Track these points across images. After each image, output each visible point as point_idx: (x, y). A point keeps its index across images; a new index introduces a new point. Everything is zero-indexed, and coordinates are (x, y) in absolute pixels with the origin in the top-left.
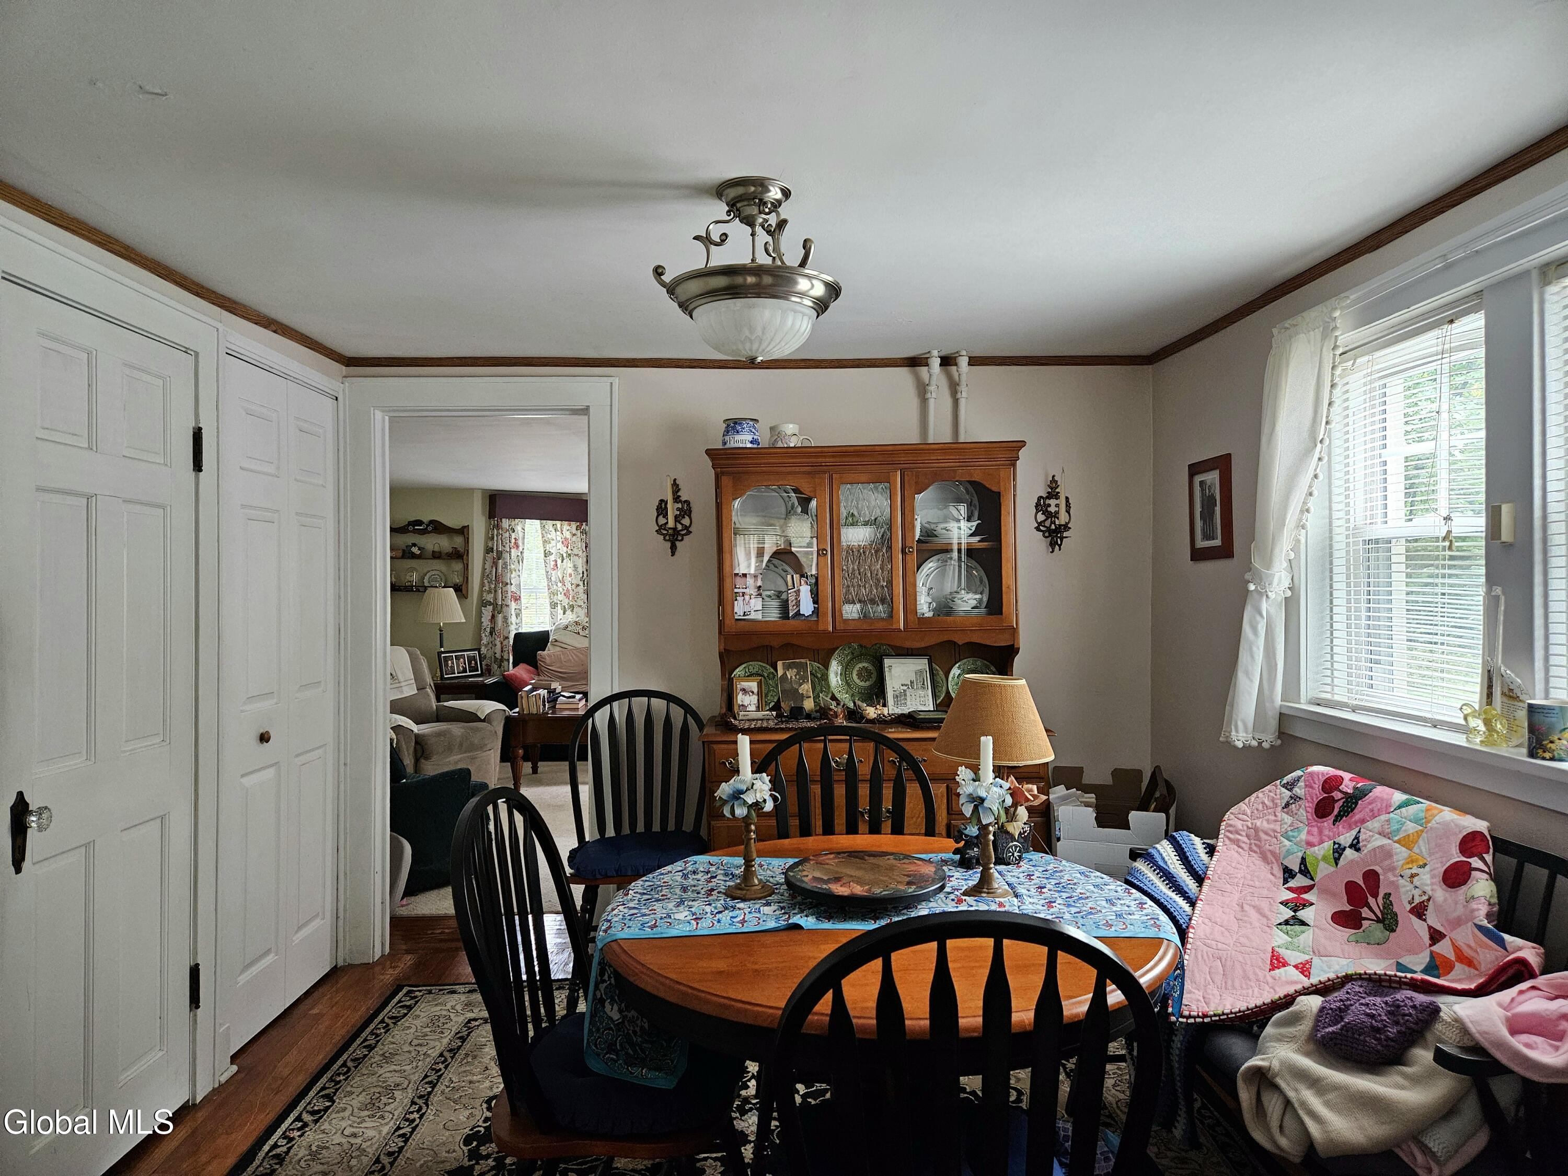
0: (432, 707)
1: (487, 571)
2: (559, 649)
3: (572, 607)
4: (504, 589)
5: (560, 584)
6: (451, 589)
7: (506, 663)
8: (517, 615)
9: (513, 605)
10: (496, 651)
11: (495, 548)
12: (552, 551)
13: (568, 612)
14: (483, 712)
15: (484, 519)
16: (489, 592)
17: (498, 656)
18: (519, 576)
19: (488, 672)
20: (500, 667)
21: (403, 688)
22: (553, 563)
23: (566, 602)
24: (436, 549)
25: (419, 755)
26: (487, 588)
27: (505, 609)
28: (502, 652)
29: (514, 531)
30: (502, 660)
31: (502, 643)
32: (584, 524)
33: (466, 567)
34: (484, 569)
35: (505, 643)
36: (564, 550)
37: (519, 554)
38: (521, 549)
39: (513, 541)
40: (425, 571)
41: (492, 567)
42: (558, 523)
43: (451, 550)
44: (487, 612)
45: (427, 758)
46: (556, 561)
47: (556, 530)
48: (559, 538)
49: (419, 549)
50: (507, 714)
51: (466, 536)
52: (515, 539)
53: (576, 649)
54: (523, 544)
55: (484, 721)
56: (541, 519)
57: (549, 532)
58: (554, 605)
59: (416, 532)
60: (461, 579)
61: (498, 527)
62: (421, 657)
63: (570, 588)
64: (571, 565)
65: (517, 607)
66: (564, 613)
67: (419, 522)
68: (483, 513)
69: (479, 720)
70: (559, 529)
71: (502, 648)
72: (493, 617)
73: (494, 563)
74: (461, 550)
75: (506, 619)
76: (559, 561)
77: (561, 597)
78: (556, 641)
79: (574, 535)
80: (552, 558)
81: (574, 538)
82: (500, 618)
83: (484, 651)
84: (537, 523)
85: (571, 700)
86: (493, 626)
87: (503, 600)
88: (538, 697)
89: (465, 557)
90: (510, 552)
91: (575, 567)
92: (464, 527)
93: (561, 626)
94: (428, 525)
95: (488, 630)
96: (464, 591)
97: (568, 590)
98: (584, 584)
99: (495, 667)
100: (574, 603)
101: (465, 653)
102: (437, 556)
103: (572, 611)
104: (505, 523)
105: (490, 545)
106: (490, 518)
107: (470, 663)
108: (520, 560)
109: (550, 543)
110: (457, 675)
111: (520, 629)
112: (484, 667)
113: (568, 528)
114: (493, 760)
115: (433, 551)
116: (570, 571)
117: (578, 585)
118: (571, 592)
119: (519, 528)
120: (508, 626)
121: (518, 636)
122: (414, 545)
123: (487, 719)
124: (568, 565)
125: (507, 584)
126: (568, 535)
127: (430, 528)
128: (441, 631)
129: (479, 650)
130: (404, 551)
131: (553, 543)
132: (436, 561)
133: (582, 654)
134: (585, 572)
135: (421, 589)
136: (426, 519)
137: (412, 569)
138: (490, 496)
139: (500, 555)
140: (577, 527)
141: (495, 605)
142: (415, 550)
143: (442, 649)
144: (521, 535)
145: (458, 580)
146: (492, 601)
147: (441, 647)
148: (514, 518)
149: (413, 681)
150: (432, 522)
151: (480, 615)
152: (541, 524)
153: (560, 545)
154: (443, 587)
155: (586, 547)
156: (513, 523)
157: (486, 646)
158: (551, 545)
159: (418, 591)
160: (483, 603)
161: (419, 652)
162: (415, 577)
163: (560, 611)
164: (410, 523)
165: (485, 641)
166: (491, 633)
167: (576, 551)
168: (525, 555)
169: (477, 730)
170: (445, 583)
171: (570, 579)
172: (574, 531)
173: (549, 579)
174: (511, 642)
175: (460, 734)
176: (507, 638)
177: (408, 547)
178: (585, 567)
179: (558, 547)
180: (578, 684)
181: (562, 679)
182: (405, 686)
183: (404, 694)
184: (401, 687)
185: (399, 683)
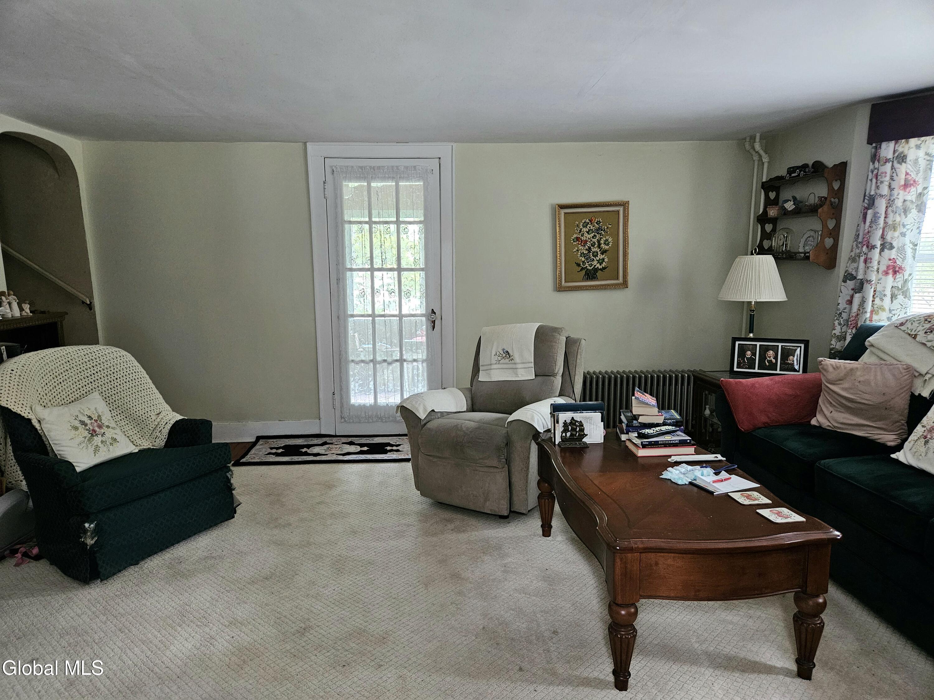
27: (864, 286)
40: (804, 232)
44: (846, 290)
49: (795, 204)
65: (895, 284)
72: (852, 297)
78: (871, 345)
95: (845, 316)
101: (780, 345)
107: (785, 358)
122: (793, 198)
128: (752, 311)
129: (806, 342)
130: (782, 207)
137: (784, 231)
142: (789, 205)
143: (750, 335)
146: (854, 273)
147: (751, 331)
149: (532, 365)
157: (838, 338)
160: (845, 277)
162: (785, 241)
165: (837, 331)
180: (871, 424)
181: (849, 410)
182: (521, 368)
183: (519, 377)
184: (516, 368)
185: (515, 364)
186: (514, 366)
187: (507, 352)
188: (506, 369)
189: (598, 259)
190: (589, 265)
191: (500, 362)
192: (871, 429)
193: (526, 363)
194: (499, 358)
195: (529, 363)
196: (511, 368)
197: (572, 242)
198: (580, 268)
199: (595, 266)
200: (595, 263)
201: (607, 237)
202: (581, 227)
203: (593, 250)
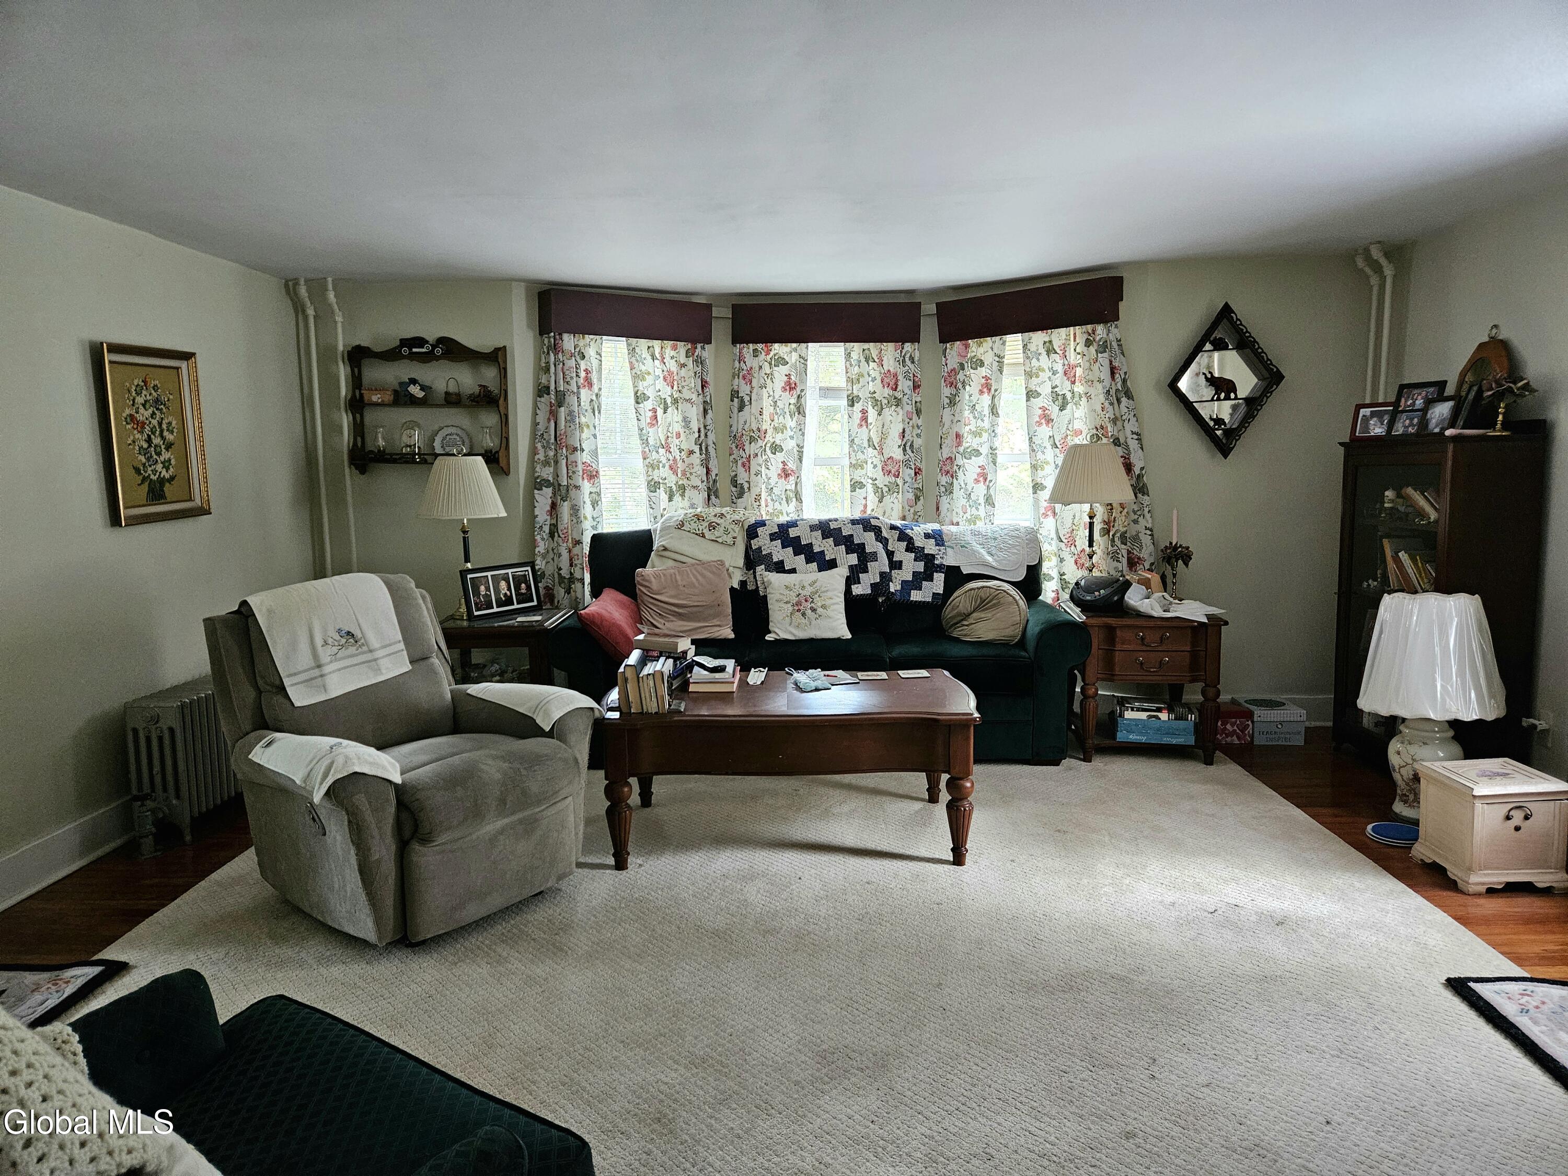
0: (442, 696)
1: (541, 427)
2: (671, 563)
3: (682, 489)
4: (571, 458)
5: (662, 451)
6: (480, 458)
7: (579, 585)
8: (595, 504)
9: (586, 487)
10: (561, 565)
11: (552, 387)
12: (648, 393)
13: (677, 498)
14: (547, 714)
15: (532, 335)
16: (546, 463)
17: (565, 573)
18: (595, 436)
19: (548, 601)
20: (568, 591)
21: (381, 662)
22: (650, 414)
23: (672, 481)
24: (452, 388)
25: (407, 834)
26: (541, 456)
27: (573, 493)
28: (571, 565)
29: (583, 357)
30: (572, 579)
31: (570, 551)
32: (699, 346)
33: (505, 421)
34: (535, 424)
35: (576, 550)
36: (666, 392)
37: (594, 398)
38: (595, 388)
39: (583, 374)
40: (436, 427)
41: (549, 420)
42: (657, 344)
43: (477, 390)
44: (543, 498)
45: (425, 840)
46: (654, 411)
47: (653, 358)
48: (658, 372)
49: (422, 389)
50: (597, 714)
51: (502, 365)
52: (586, 370)
53: (701, 563)
54: (600, 379)
55: (550, 734)
56: (628, 336)
57: (642, 361)
58: (653, 486)
59: (413, 357)
60: (497, 441)
61: (556, 348)
62: (418, 592)
63: (677, 457)
64: (680, 418)
65: (594, 490)
66: (670, 500)
67: (420, 342)
68: (529, 326)
69: (539, 732)
70: (658, 355)
71: (571, 559)
72: (554, 506)
73: (551, 412)
74: (494, 387)
75: (575, 511)
76: (660, 412)
77: (665, 472)
78: (665, 549)
79: (683, 366)
80: (648, 405)
81: (683, 372)
82: (565, 508)
83: (540, 564)
84: (620, 344)
85: (718, 675)
86: (554, 521)
87: (569, 477)
88: (658, 677)
89: (501, 401)
90: (579, 393)
91: (686, 421)
92: (497, 350)
93: (672, 523)
94: (434, 347)
95: (547, 529)
96: (503, 462)
97: (675, 460)
98: (701, 449)
99: (560, 592)
100: (685, 482)
101: (510, 571)
102: (452, 400)
103: (683, 495)
104: (568, 342)
105: (544, 381)
106: (541, 334)
107: (517, 588)
108: (596, 409)
109: (643, 379)
110: (495, 610)
111: (599, 527)
112: (542, 592)
113: (673, 353)
114: (571, 818)
115: (447, 393)
116: (677, 427)
117: (691, 452)
118: (680, 464)
119: (591, 352)
120: (579, 522)
121: (597, 539)
122: (413, 381)
123: (556, 732)
124: (674, 417)
125: (575, 449)
126: (672, 366)
127: (438, 351)
128: (465, 532)
129: (532, 564)
130: (396, 392)
131: (649, 379)
132: (453, 410)
133: (713, 573)
134: (702, 429)
135: (429, 458)
136: (431, 335)
137: (412, 425)
138: (539, 293)
139: (561, 398)
140: (687, 352)
141: (556, 487)
142: (415, 390)
143: (469, 565)
144: (595, 363)
145: (490, 442)
146: (551, 479)
147: (467, 560)
148: (584, 334)
149: (402, 646)
150: (442, 341)
151: (531, 504)
152: (628, 345)
153: (660, 384)
154: (465, 455)
155: (703, 387)
156: (581, 343)
157: (544, 556)
158: (645, 384)
159: (424, 462)
160: (537, 484)
161: (413, 585)
162: (416, 438)
163: (664, 497)
164: (404, 342)
165: (541, 548)
166: (552, 535)
167: (687, 394)
168: (603, 400)
169: (534, 761)
170: (471, 447)
171: (677, 442)
172: (683, 360)
173: (645, 442)
174: (587, 550)
175: (498, 776)
176: (578, 542)
177: (404, 385)
178: (702, 420)
179: (654, 387)
180: (707, 624)
181: (680, 616)
182: (383, 657)
183: (382, 674)
184: (375, 660)
185: (371, 651)
186: (369, 657)
187: (348, 633)
188: (351, 666)
189: (162, 459)
190: (152, 471)
191: (338, 656)
192: (709, 628)
193: (390, 645)
194: (335, 649)
195: (395, 643)
196: (364, 663)
197: (124, 423)
198: (141, 477)
199: (160, 473)
200: (159, 467)
201: (170, 419)
202: (134, 394)
203: (154, 441)
